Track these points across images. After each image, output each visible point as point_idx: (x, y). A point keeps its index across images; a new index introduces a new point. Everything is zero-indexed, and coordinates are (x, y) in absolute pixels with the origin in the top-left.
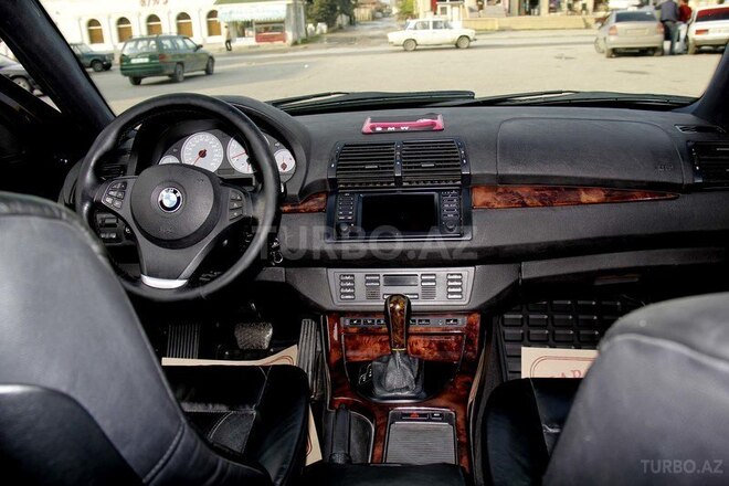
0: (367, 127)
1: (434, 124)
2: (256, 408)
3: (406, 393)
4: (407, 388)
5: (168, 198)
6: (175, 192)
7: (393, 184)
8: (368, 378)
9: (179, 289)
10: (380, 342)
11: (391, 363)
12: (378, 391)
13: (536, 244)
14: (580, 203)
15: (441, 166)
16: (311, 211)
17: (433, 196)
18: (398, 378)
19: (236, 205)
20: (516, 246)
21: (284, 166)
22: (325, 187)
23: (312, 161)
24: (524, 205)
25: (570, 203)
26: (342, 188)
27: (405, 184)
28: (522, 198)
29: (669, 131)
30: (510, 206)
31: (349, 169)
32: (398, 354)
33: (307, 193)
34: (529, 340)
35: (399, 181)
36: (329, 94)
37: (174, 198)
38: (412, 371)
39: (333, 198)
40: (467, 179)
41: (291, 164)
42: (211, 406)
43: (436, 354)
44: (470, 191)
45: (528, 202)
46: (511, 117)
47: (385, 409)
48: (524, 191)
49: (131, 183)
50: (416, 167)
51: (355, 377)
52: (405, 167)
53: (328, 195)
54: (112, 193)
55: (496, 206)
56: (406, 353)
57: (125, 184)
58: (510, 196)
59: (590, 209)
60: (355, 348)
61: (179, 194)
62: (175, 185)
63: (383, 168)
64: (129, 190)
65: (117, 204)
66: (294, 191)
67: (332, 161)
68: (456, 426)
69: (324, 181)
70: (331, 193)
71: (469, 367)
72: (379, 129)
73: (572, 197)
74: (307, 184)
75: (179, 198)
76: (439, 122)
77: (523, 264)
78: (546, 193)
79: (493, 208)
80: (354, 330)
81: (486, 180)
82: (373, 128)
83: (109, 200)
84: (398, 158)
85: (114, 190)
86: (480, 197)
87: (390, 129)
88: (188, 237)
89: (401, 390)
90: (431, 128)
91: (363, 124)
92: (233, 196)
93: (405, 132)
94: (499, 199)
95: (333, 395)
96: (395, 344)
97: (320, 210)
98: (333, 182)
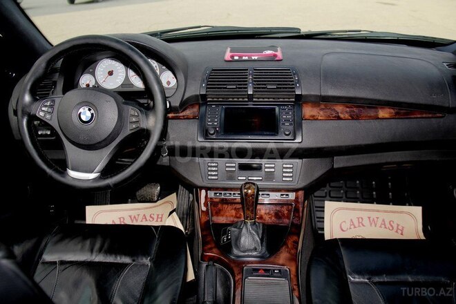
0: (228, 56)
1: (275, 56)
2: (150, 260)
3: (255, 253)
4: (255, 249)
5: (85, 113)
6: (90, 110)
7: (247, 99)
8: (228, 239)
9: (95, 180)
10: (235, 209)
11: (244, 230)
12: (235, 251)
13: (346, 146)
14: (378, 118)
15: (280, 88)
16: (187, 118)
17: (275, 109)
18: (249, 241)
19: (134, 120)
20: (332, 147)
21: (169, 83)
22: (198, 100)
23: (189, 81)
24: (339, 118)
25: (370, 118)
26: (210, 101)
27: (254, 99)
28: (338, 113)
29: (440, 67)
30: (328, 118)
31: (215, 88)
32: (249, 224)
33: (185, 104)
34: (330, 196)
35: (250, 97)
36: (199, 27)
37: (89, 114)
38: (258, 235)
39: (203, 109)
40: (299, 97)
41: (173, 82)
42: (119, 258)
43: (273, 218)
44: (300, 106)
45: (342, 116)
46: (329, 51)
47: (240, 265)
48: (339, 108)
49: (57, 101)
50: (263, 88)
51: (218, 236)
52: (255, 88)
53: (200, 106)
54: (43, 109)
55: (320, 118)
56: (255, 223)
57: (53, 101)
58: (329, 112)
59: (384, 123)
60: (218, 213)
61: (92, 111)
62: (90, 105)
63: (239, 88)
64: (56, 107)
65: (48, 116)
66: (176, 103)
67: (203, 81)
68: (290, 280)
69: (197, 96)
70: (203, 105)
71: (296, 229)
72: (236, 58)
73: (372, 113)
74: (185, 98)
75: (92, 114)
76: (279, 54)
77: (335, 158)
78: (354, 109)
79: (317, 119)
80: (217, 200)
81: (313, 99)
82: (232, 57)
83: (42, 114)
84: (251, 81)
85: (46, 106)
86: (308, 111)
87: (244, 58)
88: (100, 142)
89: (251, 250)
90: (273, 59)
91: (225, 52)
92: (132, 112)
93: (255, 61)
94: (321, 113)
95: (204, 251)
96: (247, 217)
97: (194, 118)
98: (204, 97)
